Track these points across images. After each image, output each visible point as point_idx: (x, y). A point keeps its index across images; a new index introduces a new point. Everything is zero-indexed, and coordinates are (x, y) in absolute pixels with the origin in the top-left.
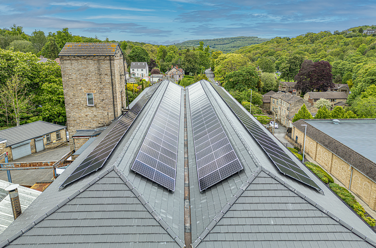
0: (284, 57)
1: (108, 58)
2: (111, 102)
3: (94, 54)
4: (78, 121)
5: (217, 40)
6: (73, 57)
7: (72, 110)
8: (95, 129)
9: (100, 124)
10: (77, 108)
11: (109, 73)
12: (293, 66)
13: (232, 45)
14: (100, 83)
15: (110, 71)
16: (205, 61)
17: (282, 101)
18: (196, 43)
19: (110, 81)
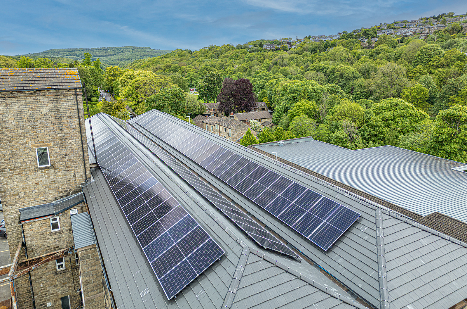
0: (191, 73)
1: (72, 92)
2: (80, 156)
3: (47, 87)
4: (22, 194)
5: (97, 50)
6: (8, 93)
7: (9, 179)
8: (54, 202)
9: (61, 192)
10: (19, 174)
11: (74, 114)
12: (211, 85)
13: (120, 57)
14: (59, 130)
15: (76, 111)
16: (99, 80)
17: (220, 126)
18: (64, 52)
19: (77, 126)
